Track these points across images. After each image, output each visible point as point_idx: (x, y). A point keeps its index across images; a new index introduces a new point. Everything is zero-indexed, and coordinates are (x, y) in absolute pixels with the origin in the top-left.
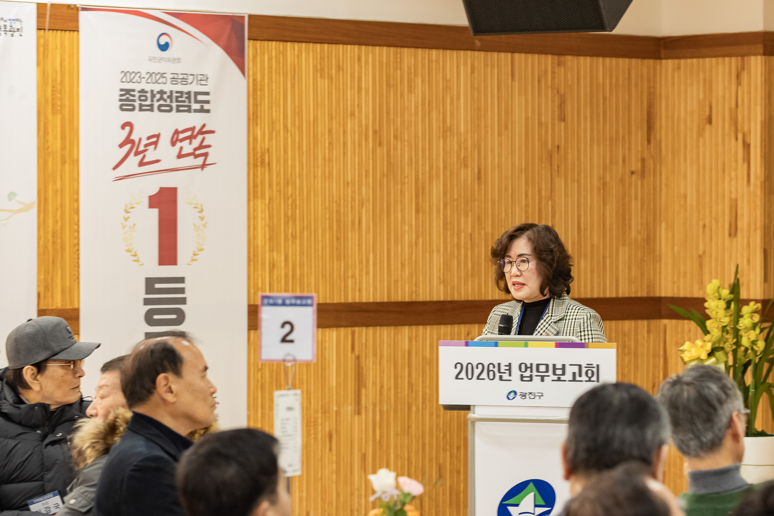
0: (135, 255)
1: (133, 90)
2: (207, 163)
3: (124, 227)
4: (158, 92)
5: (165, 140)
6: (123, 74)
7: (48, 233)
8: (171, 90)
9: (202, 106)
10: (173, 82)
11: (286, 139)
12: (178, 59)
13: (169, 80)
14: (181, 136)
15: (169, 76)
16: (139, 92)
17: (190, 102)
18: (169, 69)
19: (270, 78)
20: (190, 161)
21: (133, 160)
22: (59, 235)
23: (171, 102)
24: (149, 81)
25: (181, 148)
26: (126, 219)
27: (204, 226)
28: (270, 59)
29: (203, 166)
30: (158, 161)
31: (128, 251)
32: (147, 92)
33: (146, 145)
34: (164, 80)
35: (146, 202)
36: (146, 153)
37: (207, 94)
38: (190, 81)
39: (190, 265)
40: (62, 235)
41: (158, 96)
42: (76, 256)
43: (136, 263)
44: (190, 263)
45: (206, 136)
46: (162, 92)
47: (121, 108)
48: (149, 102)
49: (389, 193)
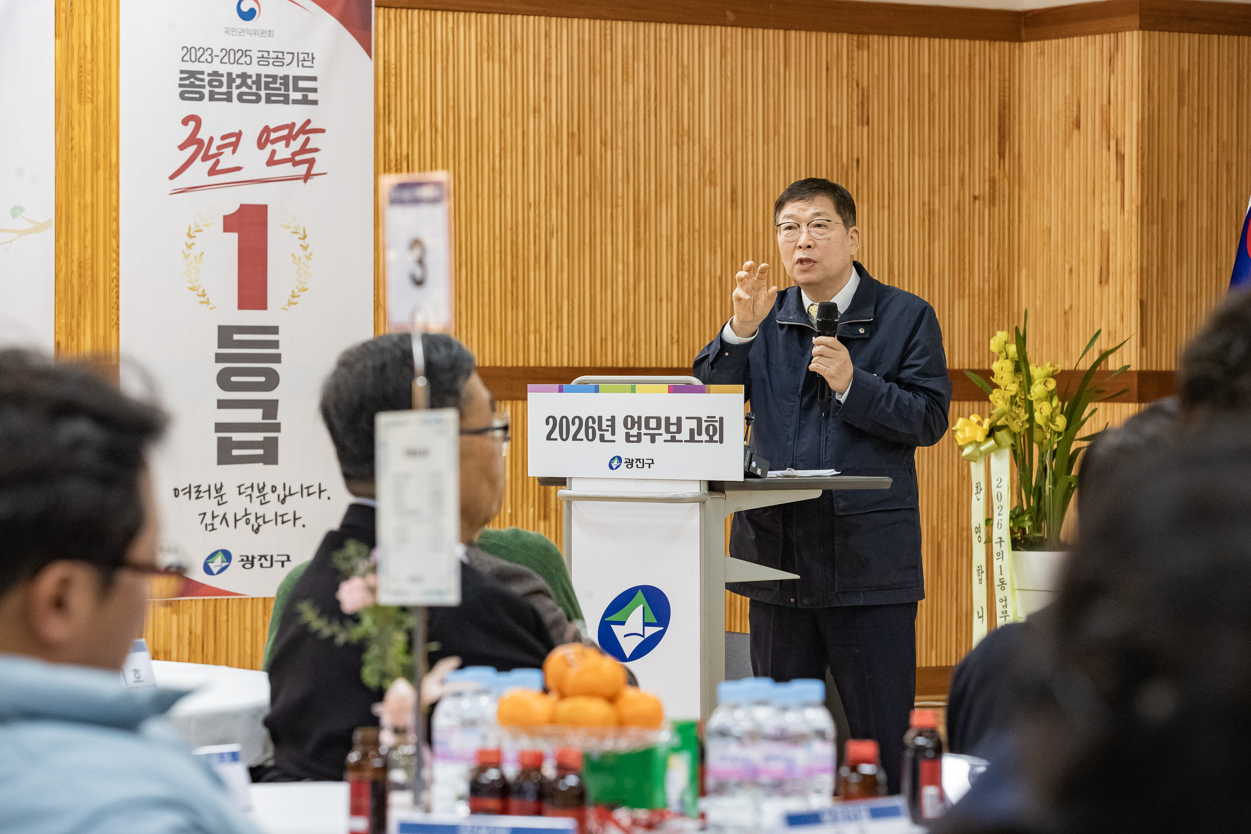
0: (203, 295)
1: (202, 73)
2: (313, 172)
3: (186, 257)
4: (238, 76)
5: (249, 141)
6: (185, 50)
7: (72, 261)
8: (259, 72)
9: (305, 97)
10: (261, 63)
11: (433, 142)
12: (269, 31)
13: (255, 60)
14: (273, 136)
15: (255, 55)
16: (209, 75)
17: (287, 89)
18: (255, 45)
19: (410, 60)
20: (287, 169)
21: (200, 168)
22: (89, 266)
23: (259, 88)
24: (226, 60)
25: (274, 152)
26: (189, 247)
27: (308, 258)
28: (410, 34)
29: (307, 177)
30: (238, 169)
31: (192, 289)
32: (222, 75)
33: (220, 148)
34: (248, 60)
35: (220, 224)
36: (220, 158)
37: (314, 79)
38: (286, 61)
39: (286, 310)
40: (92, 266)
41: (238, 81)
42: (114, 295)
43: (205, 305)
44: (287, 307)
45: (310, 135)
46: (244, 76)
47: (182, 96)
48: (224, 89)
49: (592, 218)
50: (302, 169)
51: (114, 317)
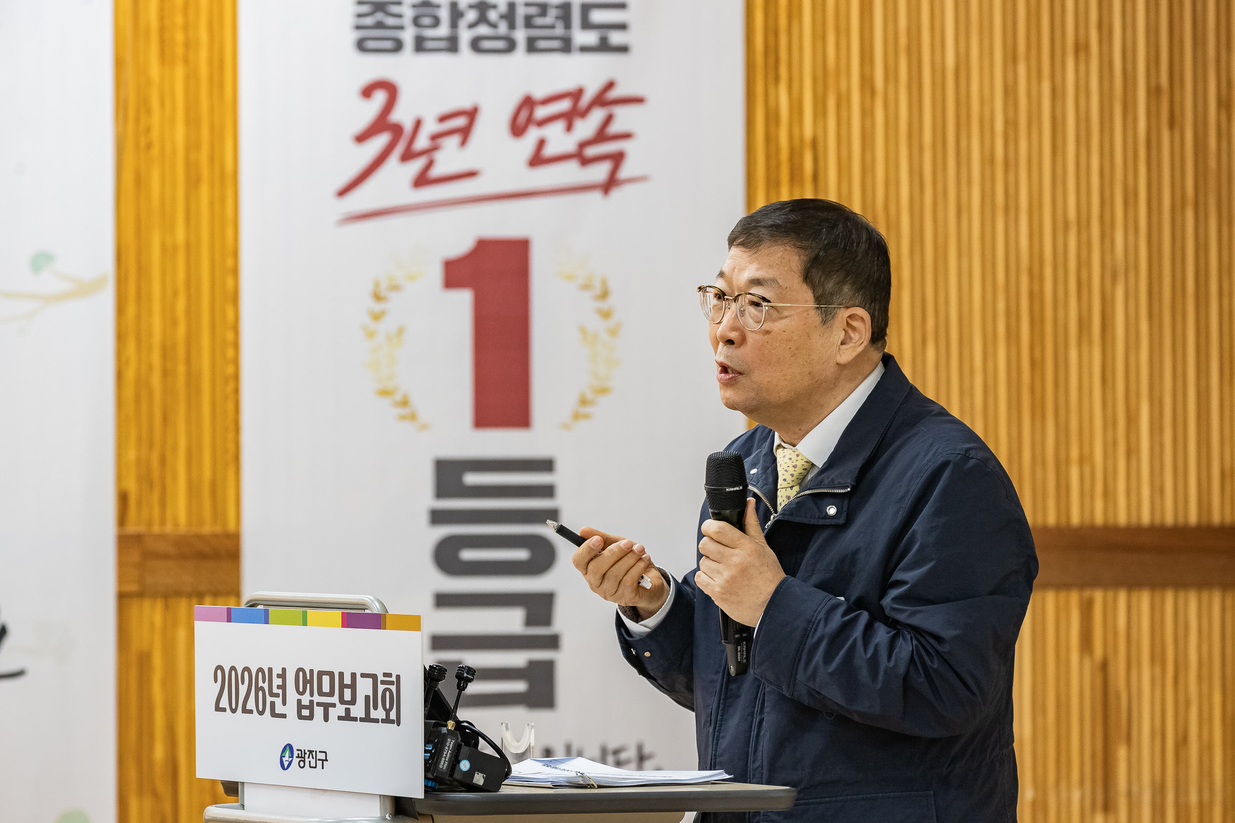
2: (622, 176)
4: (472, 6)
5: (493, 123)
7: (150, 348)
9: (604, 38)
11: (867, 113)
14: (541, 112)
17: (568, 26)
20: (569, 173)
21: (396, 173)
23: (512, 26)
25: (541, 143)
26: (377, 317)
29: (610, 184)
30: (471, 174)
32: (439, 6)
33: (435, 137)
35: (437, 274)
36: (435, 154)
37: (620, 6)
41: (472, 16)
45: (615, 110)
46: (482, 6)
47: (361, 46)
48: (443, 30)
49: (1201, 247)
50: (600, 172)
51: (231, 446)
